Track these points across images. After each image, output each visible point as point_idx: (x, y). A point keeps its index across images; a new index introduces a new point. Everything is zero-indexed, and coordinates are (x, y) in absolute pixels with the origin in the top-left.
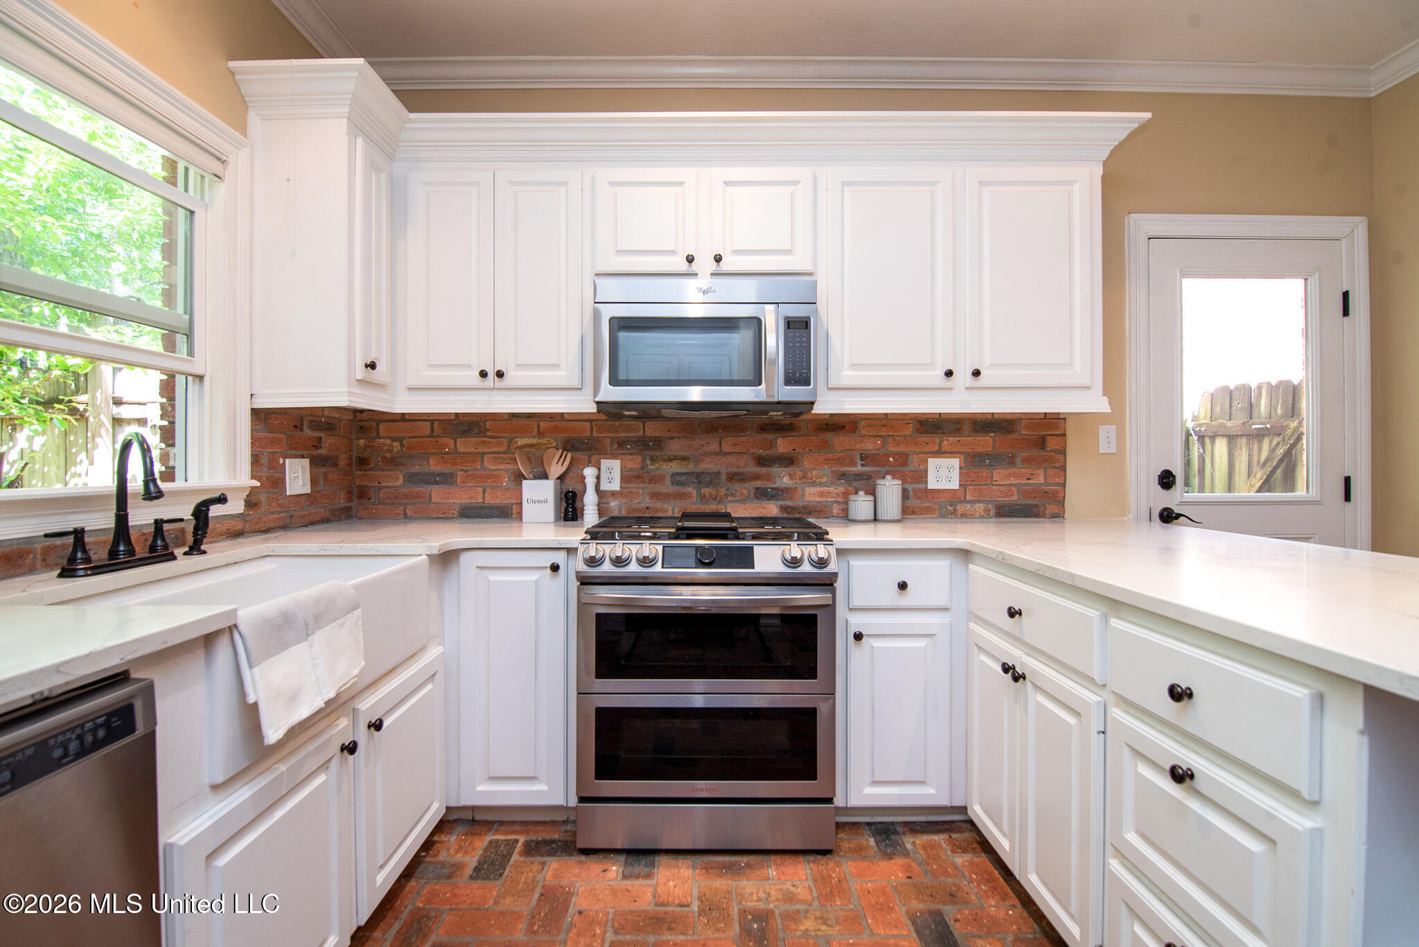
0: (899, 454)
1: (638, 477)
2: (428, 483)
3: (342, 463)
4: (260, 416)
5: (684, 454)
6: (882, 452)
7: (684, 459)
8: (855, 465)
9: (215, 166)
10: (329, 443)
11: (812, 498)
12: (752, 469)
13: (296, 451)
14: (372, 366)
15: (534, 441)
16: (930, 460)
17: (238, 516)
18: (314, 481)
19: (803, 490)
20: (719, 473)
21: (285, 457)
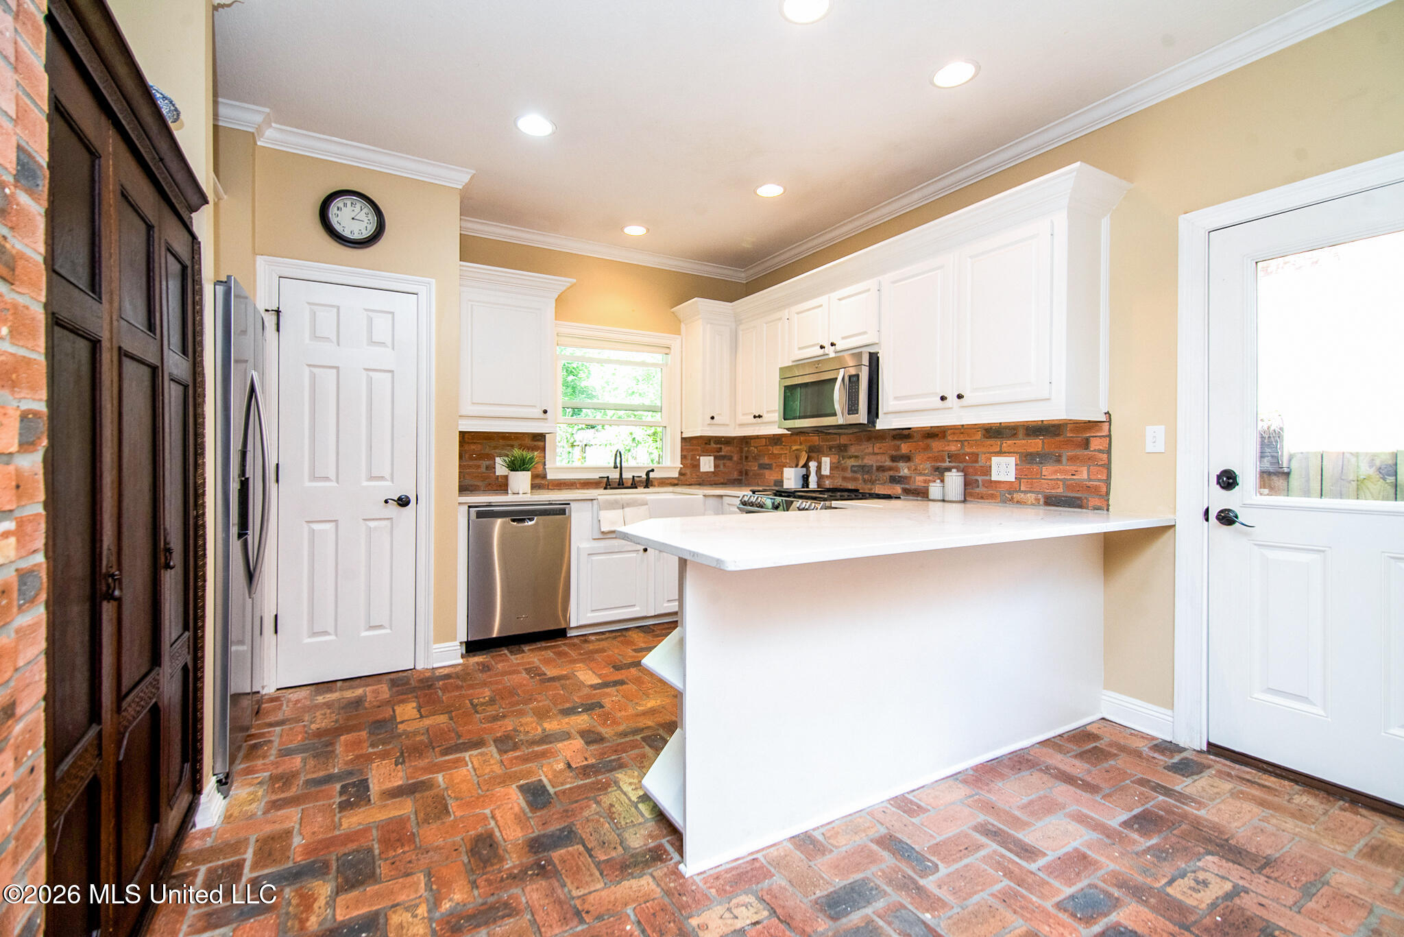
0: (973, 454)
1: (837, 467)
2: (764, 468)
3: (735, 458)
4: (685, 440)
5: (856, 454)
6: (962, 452)
7: (856, 457)
8: (945, 461)
9: (667, 351)
10: (726, 450)
11: (919, 484)
12: (888, 463)
13: (706, 453)
14: (713, 418)
15: (798, 447)
16: (993, 458)
17: (675, 478)
18: (716, 466)
19: (915, 478)
20: (872, 466)
21: (700, 456)
